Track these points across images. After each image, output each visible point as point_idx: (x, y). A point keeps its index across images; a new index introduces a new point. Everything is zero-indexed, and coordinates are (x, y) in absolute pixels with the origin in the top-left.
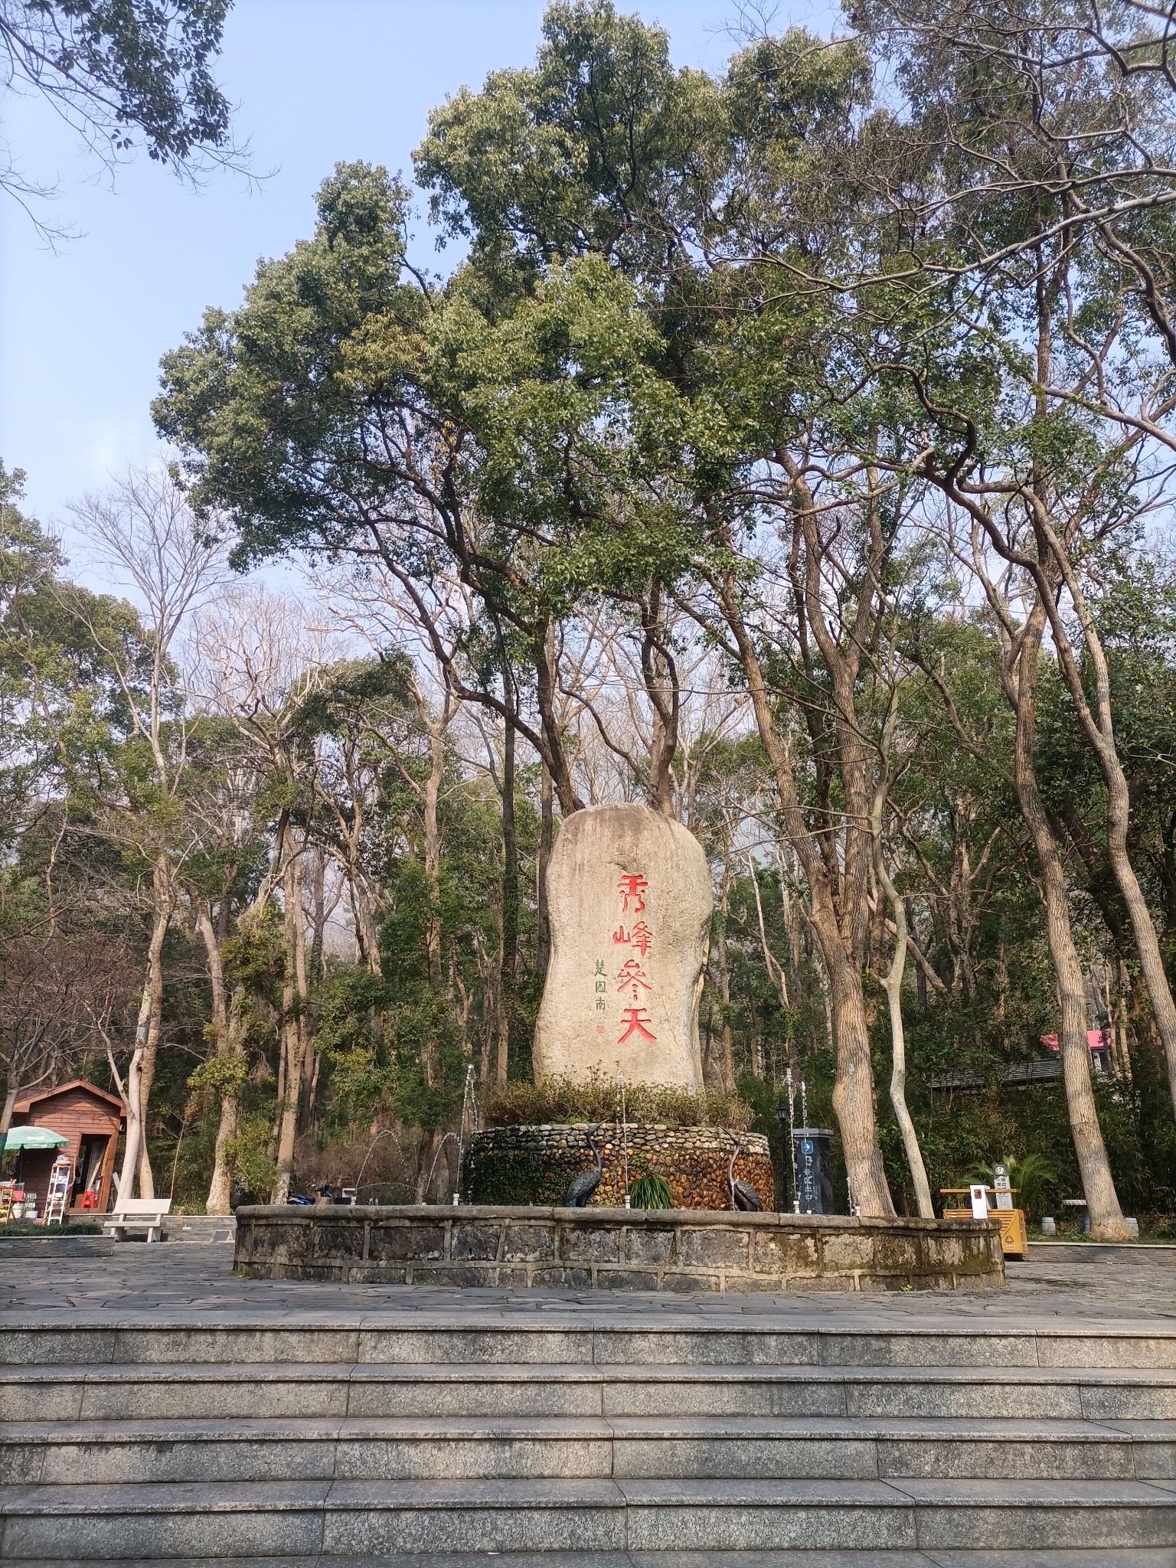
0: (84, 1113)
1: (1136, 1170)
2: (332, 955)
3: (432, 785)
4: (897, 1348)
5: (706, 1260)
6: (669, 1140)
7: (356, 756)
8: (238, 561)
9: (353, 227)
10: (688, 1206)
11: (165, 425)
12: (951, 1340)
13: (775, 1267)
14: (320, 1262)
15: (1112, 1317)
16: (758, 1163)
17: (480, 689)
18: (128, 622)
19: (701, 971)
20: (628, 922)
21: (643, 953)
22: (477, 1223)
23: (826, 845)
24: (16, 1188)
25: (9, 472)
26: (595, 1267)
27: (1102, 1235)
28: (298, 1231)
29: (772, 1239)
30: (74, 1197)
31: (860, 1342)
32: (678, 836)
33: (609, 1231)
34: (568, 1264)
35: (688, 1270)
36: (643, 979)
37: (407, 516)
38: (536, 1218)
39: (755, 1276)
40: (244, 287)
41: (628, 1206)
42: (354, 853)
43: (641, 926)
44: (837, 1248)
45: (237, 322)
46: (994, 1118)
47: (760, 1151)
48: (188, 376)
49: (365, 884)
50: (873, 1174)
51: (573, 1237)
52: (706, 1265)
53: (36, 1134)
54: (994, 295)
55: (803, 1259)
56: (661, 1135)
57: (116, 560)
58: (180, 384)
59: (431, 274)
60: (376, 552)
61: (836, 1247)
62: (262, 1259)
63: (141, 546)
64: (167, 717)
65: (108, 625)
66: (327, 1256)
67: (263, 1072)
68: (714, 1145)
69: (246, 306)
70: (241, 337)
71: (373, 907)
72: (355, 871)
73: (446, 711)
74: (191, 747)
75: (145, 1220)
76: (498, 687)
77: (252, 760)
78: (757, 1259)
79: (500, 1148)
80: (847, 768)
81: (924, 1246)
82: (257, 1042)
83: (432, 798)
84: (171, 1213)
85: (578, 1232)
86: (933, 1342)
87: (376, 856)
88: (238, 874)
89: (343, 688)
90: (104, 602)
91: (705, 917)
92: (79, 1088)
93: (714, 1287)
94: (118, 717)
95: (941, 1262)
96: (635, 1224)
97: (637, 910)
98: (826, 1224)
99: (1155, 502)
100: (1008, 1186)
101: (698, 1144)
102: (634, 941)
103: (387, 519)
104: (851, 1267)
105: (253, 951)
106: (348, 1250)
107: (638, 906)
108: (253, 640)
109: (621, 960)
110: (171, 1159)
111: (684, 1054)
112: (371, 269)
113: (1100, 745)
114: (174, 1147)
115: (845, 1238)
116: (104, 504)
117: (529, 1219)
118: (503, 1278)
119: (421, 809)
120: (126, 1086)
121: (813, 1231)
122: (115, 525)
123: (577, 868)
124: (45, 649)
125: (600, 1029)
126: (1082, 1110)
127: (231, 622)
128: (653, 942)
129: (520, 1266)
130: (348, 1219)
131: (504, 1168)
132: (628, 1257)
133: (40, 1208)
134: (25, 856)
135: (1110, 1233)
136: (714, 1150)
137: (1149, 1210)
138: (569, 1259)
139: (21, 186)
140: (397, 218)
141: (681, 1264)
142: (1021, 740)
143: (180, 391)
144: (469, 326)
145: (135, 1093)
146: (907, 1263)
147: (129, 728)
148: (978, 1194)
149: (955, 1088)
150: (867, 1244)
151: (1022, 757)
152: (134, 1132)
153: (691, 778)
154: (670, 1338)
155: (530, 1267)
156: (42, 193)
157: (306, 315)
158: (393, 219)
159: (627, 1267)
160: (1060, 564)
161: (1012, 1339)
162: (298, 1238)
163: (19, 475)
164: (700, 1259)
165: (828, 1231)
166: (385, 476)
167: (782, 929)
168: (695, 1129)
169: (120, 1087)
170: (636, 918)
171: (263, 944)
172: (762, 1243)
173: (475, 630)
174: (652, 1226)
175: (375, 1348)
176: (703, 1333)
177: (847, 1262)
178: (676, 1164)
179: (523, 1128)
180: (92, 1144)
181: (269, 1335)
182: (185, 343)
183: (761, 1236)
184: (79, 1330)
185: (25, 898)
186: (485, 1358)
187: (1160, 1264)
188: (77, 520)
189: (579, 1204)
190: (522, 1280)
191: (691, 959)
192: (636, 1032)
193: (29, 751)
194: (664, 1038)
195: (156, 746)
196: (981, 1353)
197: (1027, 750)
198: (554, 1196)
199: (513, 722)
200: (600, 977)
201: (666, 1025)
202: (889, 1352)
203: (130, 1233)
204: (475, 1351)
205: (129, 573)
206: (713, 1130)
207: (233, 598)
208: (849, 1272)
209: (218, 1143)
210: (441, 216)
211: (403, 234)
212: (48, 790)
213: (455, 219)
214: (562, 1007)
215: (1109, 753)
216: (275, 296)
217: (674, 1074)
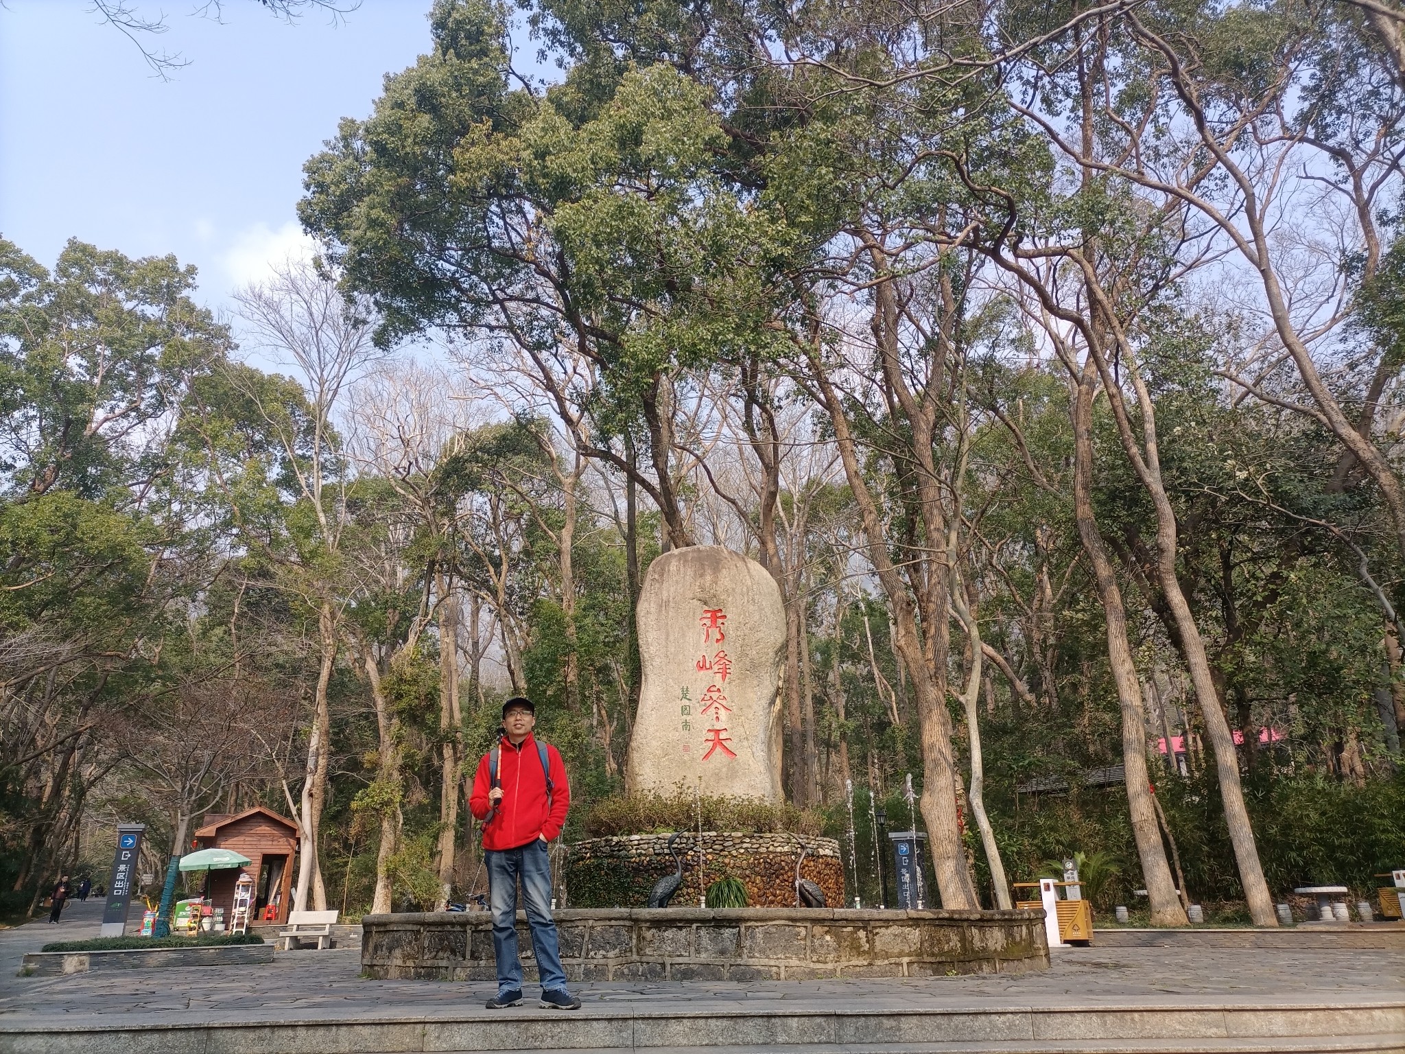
0: (264, 836)
1: (1203, 862)
2: (490, 688)
3: (566, 534)
4: (906, 1027)
5: (768, 952)
6: (745, 845)
7: (502, 507)
8: (381, 340)
9: (463, 42)
10: (763, 905)
11: (310, 223)
12: (955, 1017)
13: (831, 957)
14: (429, 963)
15: (1116, 994)
16: (827, 864)
17: (600, 446)
18: (294, 397)
19: (777, 693)
20: (709, 651)
21: (724, 679)
22: (564, 925)
23: (914, 575)
24: (205, 904)
25: (182, 268)
26: (668, 961)
27: (1162, 921)
28: (410, 936)
29: (826, 932)
30: (257, 911)
31: (873, 1021)
32: (754, 573)
33: (680, 928)
34: (644, 959)
35: (751, 961)
36: (724, 703)
37: (530, 295)
38: (616, 919)
39: (812, 965)
40: (374, 101)
41: (703, 906)
42: (502, 597)
43: (722, 655)
44: (887, 939)
45: (367, 130)
46: (1076, 818)
47: (830, 853)
48: (328, 180)
49: (513, 622)
50: (958, 872)
51: (648, 934)
52: (768, 957)
53: (222, 855)
54: (1046, 79)
55: (856, 949)
56: (737, 841)
57: (280, 343)
58: (322, 188)
59: (536, 79)
60: (505, 327)
61: (885, 937)
62: (381, 962)
63: (300, 330)
64: (332, 479)
65: (276, 400)
66: (435, 957)
67: (419, 796)
68: (786, 849)
69: (374, 116)
70: (372, 143)
71: (521, 644)
72: (503, 612)
73: (578, 466)
74: (352, 506)
75: (317, 929)
76: (618, 444)
77: (409, 517)
78: (814, 951)
79: (596, 857)
80: (926, 507)
81: (968, 934)
82: (412, 767)
83: (567, 545)
84: (339, 922)
85: (653, 931)
86: (939, 1020)
87: (522, 598)
88: (401, 618)
89: (481, 449)
90: (273, 381)
91: (778, 645)
92: (259, 813)
93: (775, 976)
94: (288, 482)
95: (984, 949)
96: (703, 921)
97: (718, 641)
98: (877, 917)
99: (1203, 259)
100: (1077, 880)
101: (771, 849)
102: (716, 668)
103: (511, 298)
104: (900, 955)
105: (405, 687)
106: (453, 952)
107: (719, 637)
108: (404, 409)
109: (704, 686)
110: (344, 875)
111: (762, 769)
112: (481, 79)
113: (1148, 479)
114: (346, 864)
115: (895, 929)
116: (267, 293)
117: (610, 919)
118: (588, 974)
119: (559, 553)
120: (299, 810)
121: (865, 924)
122: (277, 311)
123: (663, 605)
124: (219, 424)
125: (686, 748)
126: (1143, 808)
127: (385, 394)
128: (733, 669)
129: (602, 961)
130: (453, 924)
131: (600, 875)
132: (698, 951)
133: (226, 922)
134: (214, 607)
135: (1168, 919)
136: (786, 854)
137: (1215, 898)
138: (645, 955)
139: (132, 23)
140: (500, 33)
141: (745, 956)
142: (1080, 478)
143: (321, 193)
144: (554, 129)
145: (308, 817)
146: (952, 950)
147: (298, 492)
148: (1047, 887)
149: (1040, 792)
150: (915, 934)
151: (1080, 493)
152: (307, 851)
153: (799, 520)
154: (702, 1022)
155: (611, 962)
156: (149, 28)
157: (425, 120)
158: (498, 34)
159: (697, 960)
160: (1108, 319)
161: (1010, 1016)
162: (410, 943)
163: (192, 270)
164: (763, 951)
165: (878, 924)
166: (510, 259)
167: (890, 652)
168: (769, 835)
169: (294, 812)
170: (717, 647)
171: (415, 681)
172: (818, 936)
173: (596, 393)
174: (719, 923)
175: (438, 1037)
176: (732, 1017)
177: (896, 951)
178: (751, 867)
179: (615, 839)
180: (272, 863)
181: (344, 1028)
182: (326, 150)
183: (818, 930)
184: (173, 1029)
185: (213, 646)
186: (537, 1044)
187: (1213, 946)
188: (243, 308)
189: (661, 905)
190: (604, 974)
191: (767, 683)
192: (718, 749)
193: (207, 516)
194: (743, 755)
195: (319, 507)
196: (982, 1029)
197: (1085, 488)
198: (642, 899)
199: (633, 477)
200: (686, 702)
201: (745, 743)
202: (899, 1030)
203: (303, 942)
204: (527, 1038)
205: (292, 353)
206: (785, 835)
207: (386, 372)
208: (898, 960)
209: (379, 859)
210: (541, 32)
211: (508, 46)
212: (229, 550)
213: (553, 33)
214: (651, 730)
215: (1157, 487)
216: (400, 105)
217: (753, 787)
